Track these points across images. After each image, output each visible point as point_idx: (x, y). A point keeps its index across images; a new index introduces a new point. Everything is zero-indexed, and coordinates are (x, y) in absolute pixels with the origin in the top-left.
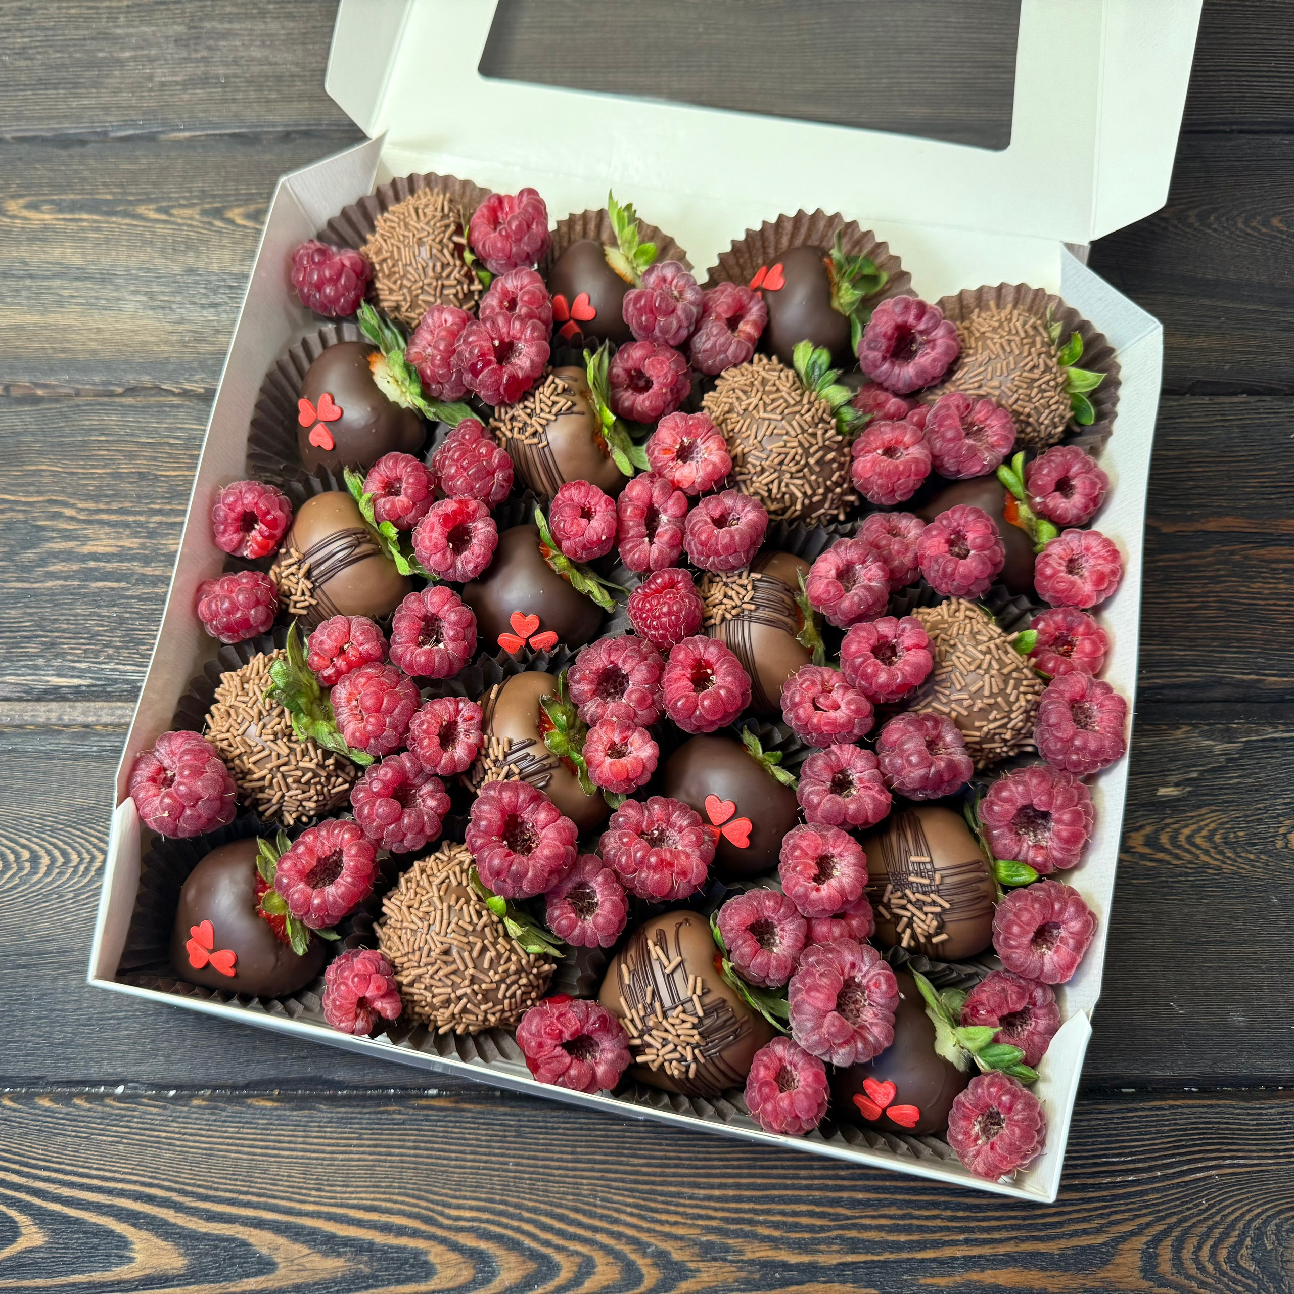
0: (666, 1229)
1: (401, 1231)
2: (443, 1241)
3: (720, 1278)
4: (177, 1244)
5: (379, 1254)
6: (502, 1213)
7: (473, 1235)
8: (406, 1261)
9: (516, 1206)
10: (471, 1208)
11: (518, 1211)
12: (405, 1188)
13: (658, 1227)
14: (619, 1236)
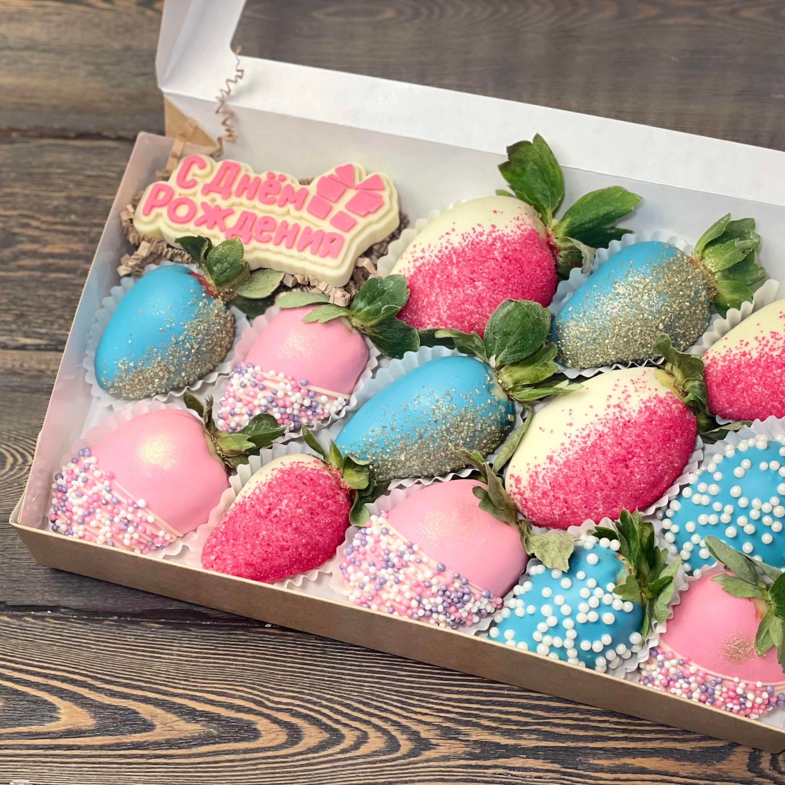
0: (419, 717)
1: (240, 709)
2: (268, 717)
3: (453, 750)
4: (89, 711)
5: (224, 723)
6: (308, 701)
7: (288, 714)
8: (242, 727)
9: (318, 697)
10: (288, 697)
11: (319, 701)
12: (244, 682)
13: (413, 716)
14: (386, 719)
